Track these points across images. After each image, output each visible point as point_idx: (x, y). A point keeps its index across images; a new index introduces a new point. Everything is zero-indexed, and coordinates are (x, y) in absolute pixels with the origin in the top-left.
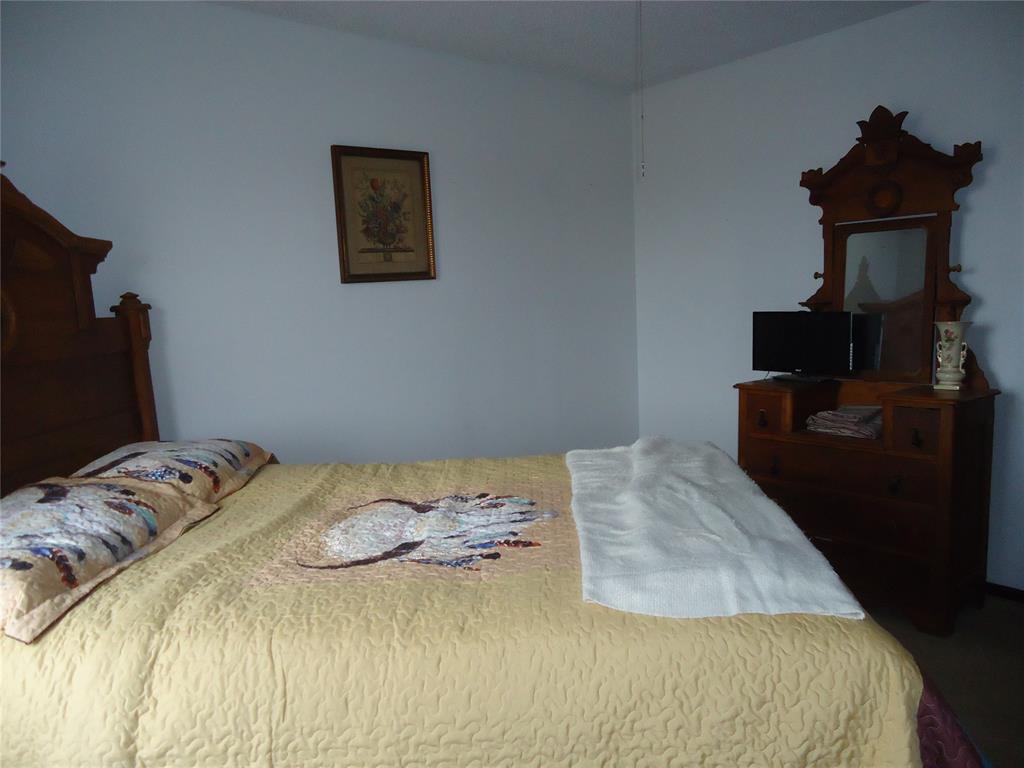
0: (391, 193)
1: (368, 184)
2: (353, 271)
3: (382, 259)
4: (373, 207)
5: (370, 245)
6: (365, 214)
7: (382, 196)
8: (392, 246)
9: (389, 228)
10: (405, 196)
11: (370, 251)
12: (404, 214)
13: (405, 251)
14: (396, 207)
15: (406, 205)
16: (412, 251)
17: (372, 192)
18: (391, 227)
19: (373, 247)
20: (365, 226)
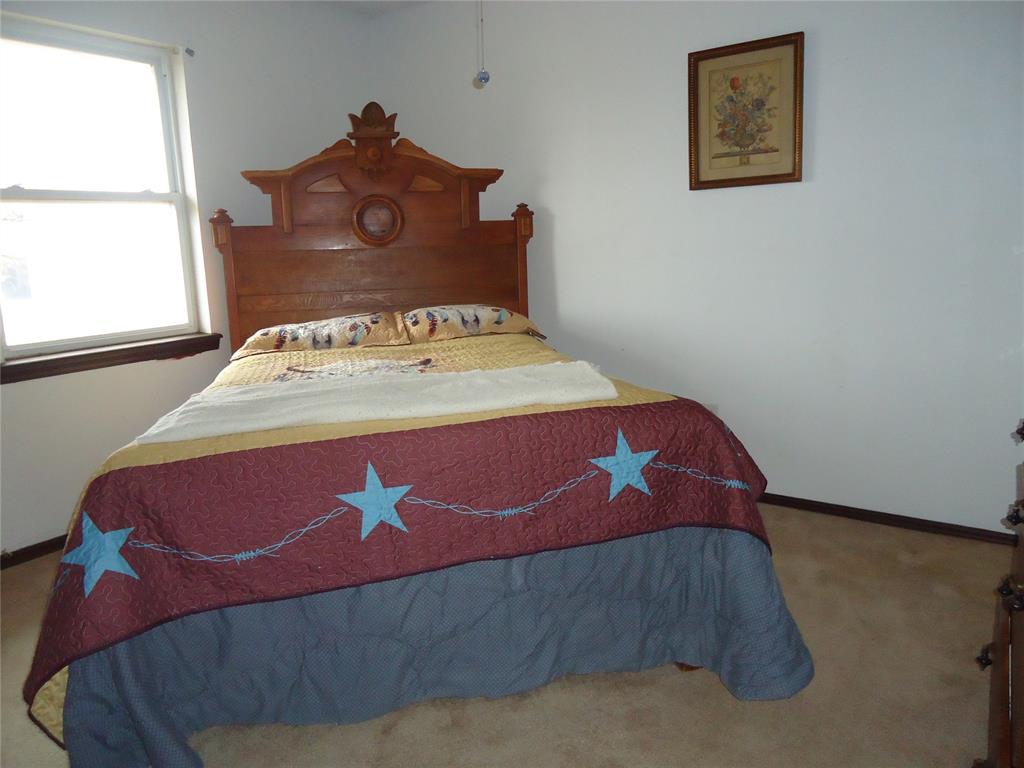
0: (754, 90)
1: (728, 84)
2: (704, 177)
3: (738, 162)
4: (731, 109)
5: (726, 149)
6: (722, 118)
7: (742, 94)
8: (750, 148)
9: (748, 128)
10: (772, 89)
11: (727, 155)
12: (769, 110)
13: (766, 152)
14: (759, 104)
15: (773, 100)
16: (777, 151)
17: (730, 92)
18: (751, 127)
19: (728, 150)
20: (720, 130)
